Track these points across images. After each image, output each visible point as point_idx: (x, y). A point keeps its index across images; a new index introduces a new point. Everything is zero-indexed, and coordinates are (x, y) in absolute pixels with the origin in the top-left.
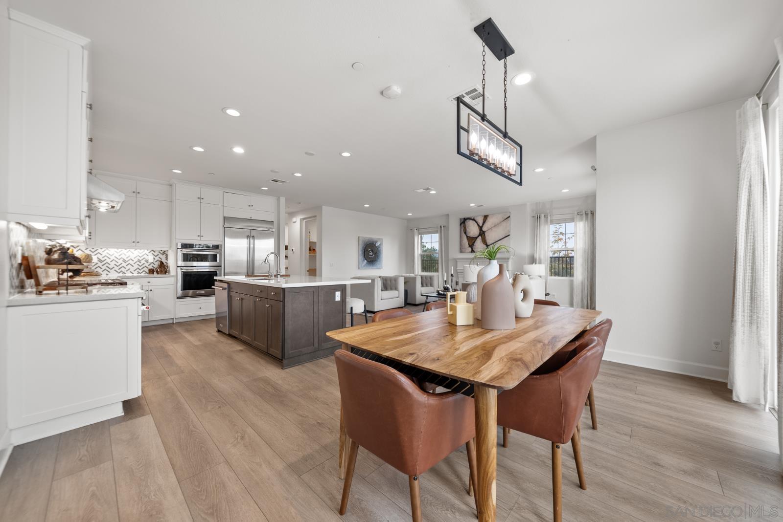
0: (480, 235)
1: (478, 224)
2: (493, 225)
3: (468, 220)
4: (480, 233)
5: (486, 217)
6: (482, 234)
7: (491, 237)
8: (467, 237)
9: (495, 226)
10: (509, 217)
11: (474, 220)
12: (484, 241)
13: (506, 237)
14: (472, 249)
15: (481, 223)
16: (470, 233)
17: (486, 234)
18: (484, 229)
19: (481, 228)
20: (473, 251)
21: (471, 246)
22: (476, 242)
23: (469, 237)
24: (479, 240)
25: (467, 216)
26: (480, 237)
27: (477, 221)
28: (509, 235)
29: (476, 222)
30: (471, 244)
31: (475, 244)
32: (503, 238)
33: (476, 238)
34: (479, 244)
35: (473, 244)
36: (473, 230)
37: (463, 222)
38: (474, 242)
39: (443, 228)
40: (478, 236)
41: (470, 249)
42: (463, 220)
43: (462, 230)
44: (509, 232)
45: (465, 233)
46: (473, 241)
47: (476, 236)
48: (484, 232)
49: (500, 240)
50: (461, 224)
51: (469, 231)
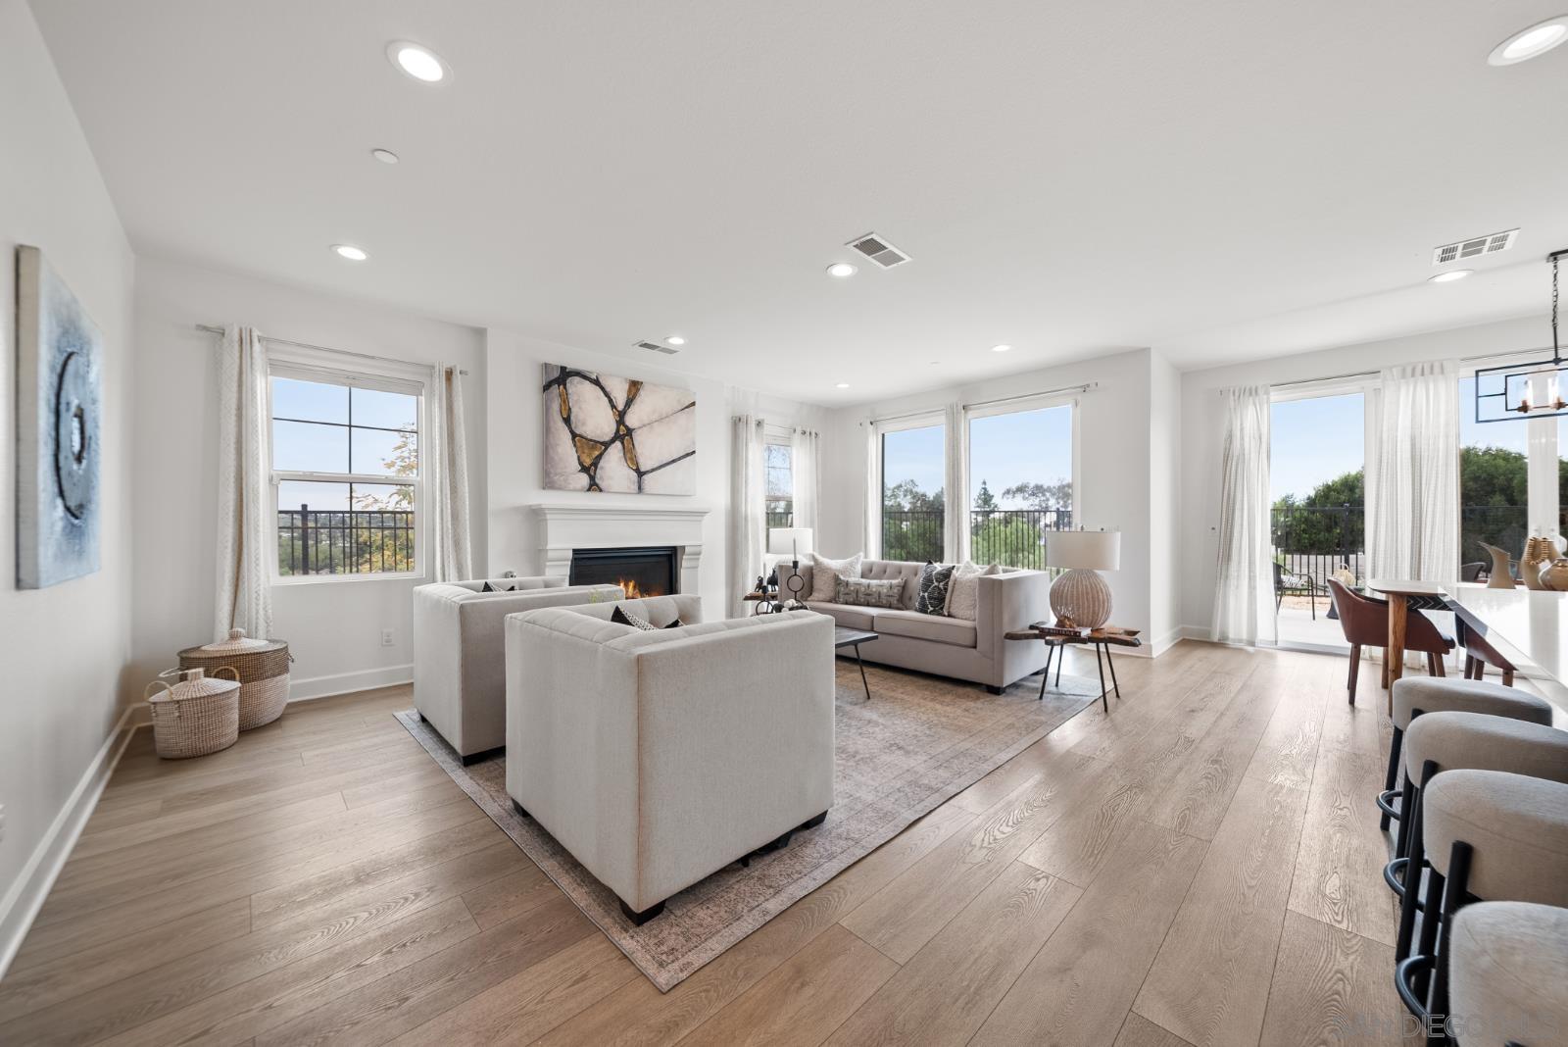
0: (617, 437)
1: (611, 401)
2: (655, 417)
3: (577, 379)
4: (618, 430)
5: (635, 386)
6: (624, 434)
7: (649, 449)
8: (574, 435)
9: (660, 420)
10: (693, 404)
11: (597, 382)
12: (630, 456)
13: (688, 455)
14: (592, 478)
15: (620, 399)
16: (584, 424)
17: (637, 437)
18: (631, 420)
19: (621, 417)
20: (593, 486)
21: (590, 469)
22: (606, 457)
23: (581, 436)
24: (616, 449)
25: (571, 365)
26: (618, 444)
27: (608, 390)
28: (694, 452)
29: (607, 394)
30: (588, 462)
31: (602, 463)
32: (680, 459)
33: (607, 445)
34: (613, 463)
35: (595, 463)
36: (597, 420)
37: (559, 379)
38: (600, 457)
39: (457, 380)
40: (613, 441)
41: (584, 479)
42: (556, 374)
43: (556, 406)
44: (694, 443)
45: (567, 421)
46: (597, 453)
47: (607, 439)
48: (630, 432)
49: (674, 461)
50: (547, 387)
51: (581, 416)
